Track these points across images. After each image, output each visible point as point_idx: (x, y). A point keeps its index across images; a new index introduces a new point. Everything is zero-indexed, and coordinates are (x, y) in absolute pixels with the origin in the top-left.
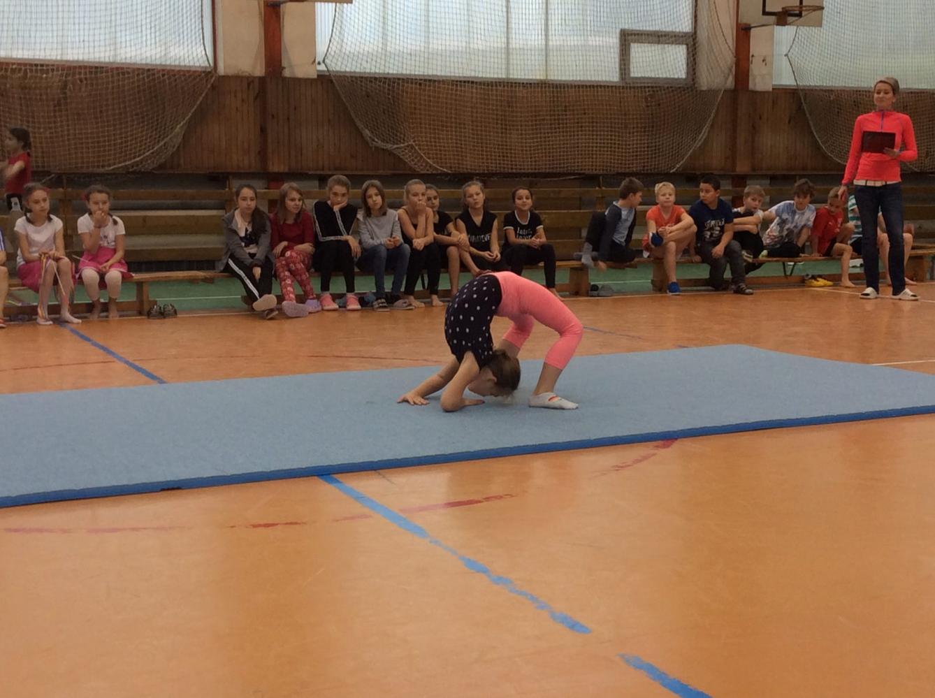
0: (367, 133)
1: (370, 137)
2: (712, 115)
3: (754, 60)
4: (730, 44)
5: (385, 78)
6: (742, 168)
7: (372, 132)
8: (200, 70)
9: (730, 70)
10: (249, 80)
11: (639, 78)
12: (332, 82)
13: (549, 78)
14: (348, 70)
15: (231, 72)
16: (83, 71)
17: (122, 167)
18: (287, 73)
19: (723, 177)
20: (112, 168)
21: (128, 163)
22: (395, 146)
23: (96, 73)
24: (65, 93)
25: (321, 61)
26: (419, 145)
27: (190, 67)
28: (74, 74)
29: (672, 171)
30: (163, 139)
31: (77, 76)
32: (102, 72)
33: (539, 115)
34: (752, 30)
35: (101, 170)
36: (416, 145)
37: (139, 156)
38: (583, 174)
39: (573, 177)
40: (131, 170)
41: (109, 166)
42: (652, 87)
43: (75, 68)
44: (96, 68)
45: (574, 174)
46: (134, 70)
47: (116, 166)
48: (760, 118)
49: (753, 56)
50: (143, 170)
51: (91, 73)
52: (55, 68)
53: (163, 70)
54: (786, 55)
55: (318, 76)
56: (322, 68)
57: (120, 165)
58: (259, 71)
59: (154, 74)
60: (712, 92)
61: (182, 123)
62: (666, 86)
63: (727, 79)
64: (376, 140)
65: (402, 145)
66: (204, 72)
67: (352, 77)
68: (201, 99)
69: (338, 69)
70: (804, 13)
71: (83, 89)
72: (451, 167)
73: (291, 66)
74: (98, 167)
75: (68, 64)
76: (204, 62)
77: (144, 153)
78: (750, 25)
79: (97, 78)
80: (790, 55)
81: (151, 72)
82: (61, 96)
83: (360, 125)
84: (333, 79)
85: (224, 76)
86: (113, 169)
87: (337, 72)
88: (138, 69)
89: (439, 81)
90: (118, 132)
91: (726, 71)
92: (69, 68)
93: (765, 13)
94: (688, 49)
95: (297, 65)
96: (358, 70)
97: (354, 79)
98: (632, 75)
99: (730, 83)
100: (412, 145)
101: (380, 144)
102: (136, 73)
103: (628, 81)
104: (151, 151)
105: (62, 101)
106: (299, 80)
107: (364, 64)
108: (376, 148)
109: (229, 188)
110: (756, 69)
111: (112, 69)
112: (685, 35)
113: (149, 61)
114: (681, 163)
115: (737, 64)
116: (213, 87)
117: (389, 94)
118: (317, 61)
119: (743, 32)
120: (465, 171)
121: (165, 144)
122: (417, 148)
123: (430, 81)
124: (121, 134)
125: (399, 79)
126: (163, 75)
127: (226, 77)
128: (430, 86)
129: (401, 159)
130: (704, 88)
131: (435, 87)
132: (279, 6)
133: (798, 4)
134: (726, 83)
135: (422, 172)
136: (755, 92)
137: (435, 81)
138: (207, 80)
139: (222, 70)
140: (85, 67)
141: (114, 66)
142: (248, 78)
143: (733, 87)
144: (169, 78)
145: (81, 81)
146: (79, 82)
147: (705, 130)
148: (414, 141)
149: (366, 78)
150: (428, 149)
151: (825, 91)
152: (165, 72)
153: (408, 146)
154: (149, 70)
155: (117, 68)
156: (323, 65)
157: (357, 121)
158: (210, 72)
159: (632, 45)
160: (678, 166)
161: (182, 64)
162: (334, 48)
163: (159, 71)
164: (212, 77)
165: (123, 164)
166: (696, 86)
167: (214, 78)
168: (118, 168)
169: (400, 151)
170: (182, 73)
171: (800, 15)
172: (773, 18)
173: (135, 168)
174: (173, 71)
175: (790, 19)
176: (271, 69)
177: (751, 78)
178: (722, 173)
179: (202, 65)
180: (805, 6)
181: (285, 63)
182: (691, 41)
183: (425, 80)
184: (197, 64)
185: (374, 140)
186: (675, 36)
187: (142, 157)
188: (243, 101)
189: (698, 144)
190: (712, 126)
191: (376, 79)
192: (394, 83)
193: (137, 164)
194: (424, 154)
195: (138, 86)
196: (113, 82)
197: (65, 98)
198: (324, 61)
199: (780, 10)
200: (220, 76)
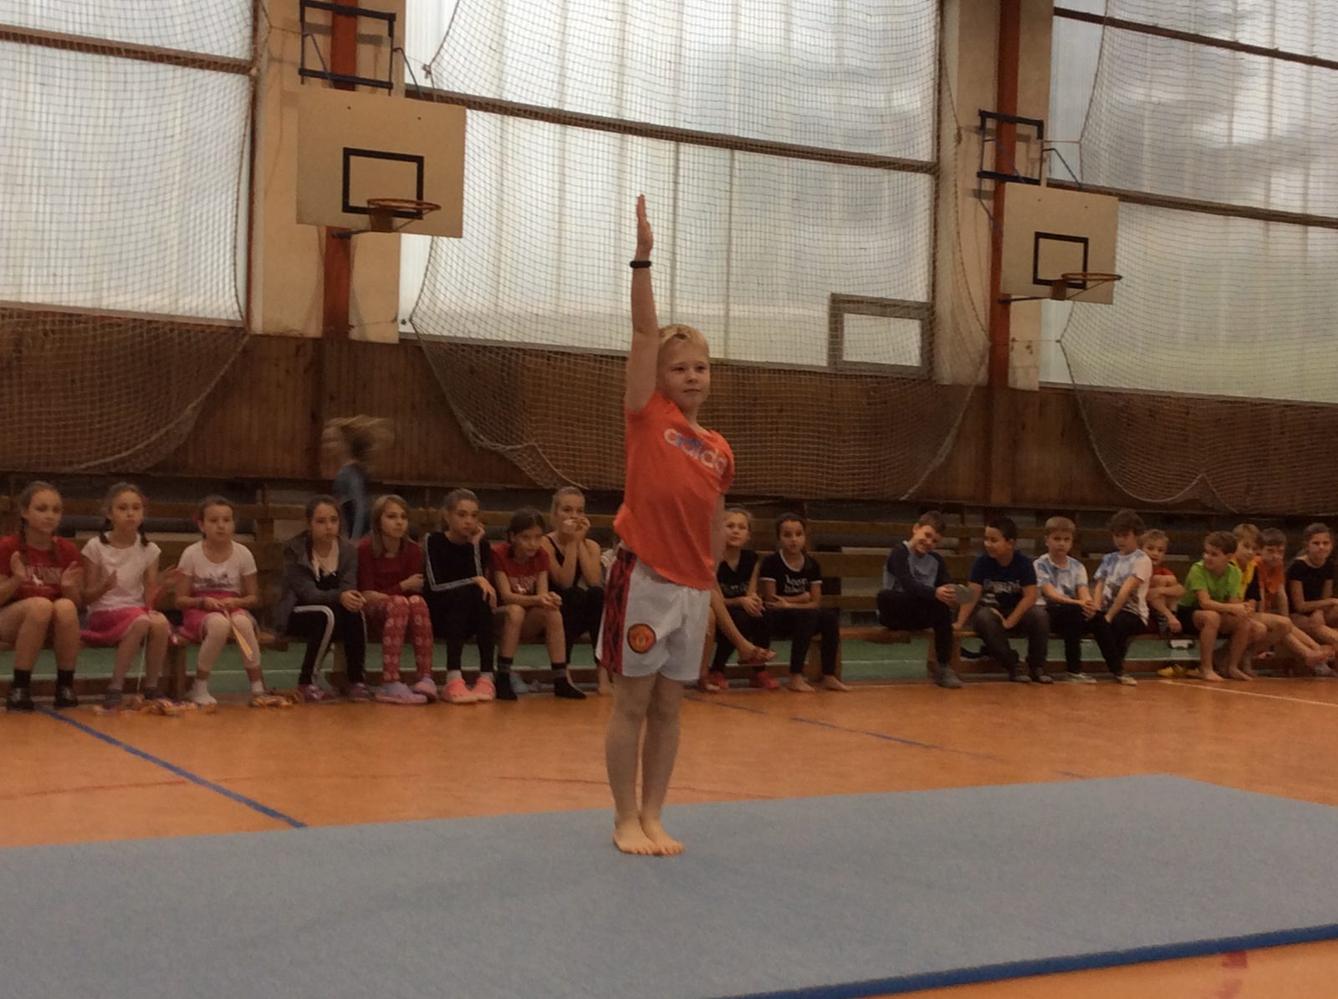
0: (469, 426)
1: (474, 434)
2: (959, 420)
3: (1016, 345)
4: (983, 321)
5: (498, 348)
6: (999, 497)
7: (476, 426)
8: (225, 324)
9: (983, 357)
10: (298, 343)
11: (855, 363)
12: (420, 348)
13: (732, 357)
14: (445, 333)
15: (272, 329)
16: (49, 319)
17: (100, 466)
18: (354, 335)
19: (973, 510)
20: (83, 466)
21: (109, 459)
22: (509, 448)
23: (70, 322)
24: (20, 352)
25: (407, 318)
26: (545, 447)
27: (213, 320)
28: (37, 323)
29: (903, 498)
30: (166, 424)
31: (40, 327)
32: (78, 322)
33: (718, 410)
34: (1013, 304)
35: (67, 469)
36: (540, 446)
37: (127, 449)
38: (776, 498)
39: (763, 502)
40: (113, 470)
41: (80, 463)
42: (876, 377)
43: (38, 313)
44: (71, 315)
45: (763, 498)
46: (127, 321)
47: (91, 464)
48: (1023, 428)
49: (1014, 340)
50: (131, 471)
51: (62, 322)
52: (7, 313)
53: (172, 323)
54: (1058, 341)
55: (401, 340)
56: (407, 329)
57: (97, 463)
58: (314, 330)
59: (157, 329)
60: (956, 389)
61: (194, 404)
62: (895, 376)
63: (979, 369)
64: (482, 437)
65: (519, 446)
66: (232, 328)
67: (451, 344)
68: (226, 366)
69: (431, 331)
70: (1089, 284)
71: (48, 346)
72: (588, 482)
73: (361, 325)
74: (64, 464)
75: (26, 308)
76: (234, 313)
77: (135, 445)
78: (1009, 295)
79: (70, 332)
80: (1063, 340)
81: (154, 325)
82: (14, 355)
83: (460, 414)
84: (424, 346)
85: (261, 336)
86: (88, 468)
87: (430, 335)
88: (135, 320)
89: (576, 355)
90: (98, 412)
91: (978, 360)
92: (29, 314)
93: (1037, 281)
94: (922, 328)
95: (370, 325)
96: (460, 335)
97: (453, 347)
98: (845, 358)
99: (982, 376)
100: (534, 447)
101: (487, 443)
102: (131, 325)
103: (839, 367)
104: (146, 443)
105: (15, 363)
106: (373, 344)
107: (469, 324)
108: (481, 448)
109: (263, 501)
110: (1018, 359)
111: (95, 319)
112: (919, 306)
113: (150, 309)
114: (916, 487)
115: (993, 350)
116: (245, 351)
117: (502, 371)
118: (400, 318)
119: (1000, 305)
120: (609, 488)
121: (167, 433)
122: (540, 450)
123: (563, 353)
124: (101, 415)
125: (518, 350)
126: (172, 330)
127: (266, 337)
128: (562, 361)
129: (516, 467)
130: (946, 383)
131: (569, 362)
132: (349, 238)
133: (1080, 271)
134: (977, 376)
135: (547, 487)
136: (1015, 390)
137: (569, 354)
138: (237, 341)
139: (258, 326)
140: (54, 314)
141: (97, 314)
142: (296, 338)
143: (986, 382)
144: (180, 335)
145: (46, 334)
146: (41, 334)
147: (949, 440)
148: (537, 441)
149: (471, 346)
150: (557, 454)
151: (1110, 394)
152: (176, 327)
153: (526, 448)
154: (149, 322)
155: (103, 318)
156: (409, 324)
157: (454, 408)
158: (241, 329)
159: (846, 316)
160: (911, 491)
161: (201, 315)
162: (426, 301)
163: (165, 324)
164: (244, 335)
165: (102, 461)
166: (934, 378)
167: (246, 339)
168: (95, 467)
169: (515, 454)
170: (199, 328)
171: (1083, 286)
172: (1047, 289)
173: (120, 467)
174: (187, 324)
175: (1071, 291)
176: (332, 328)
177: (1010, 371)
178: (972, 504)
179: (232, 318)
180: (1092, 274)
181: (353, 320)
182: (927, 314)
183: (556, 353)
184: (224, 317)
185: (477, 437)
186: (908, 307)
187: (129, 452)
188: (287, 371)
189: (939, 460)
190: (958, 436)
191: (485, 347)
192: (511, 354)
193: (122, 461)
194: (551, 460)
195: (132, 346)
196: (94, 337)
197: (19, 359)
198: (411, 320)
199: (1057, 277)
200: (256, 336)
